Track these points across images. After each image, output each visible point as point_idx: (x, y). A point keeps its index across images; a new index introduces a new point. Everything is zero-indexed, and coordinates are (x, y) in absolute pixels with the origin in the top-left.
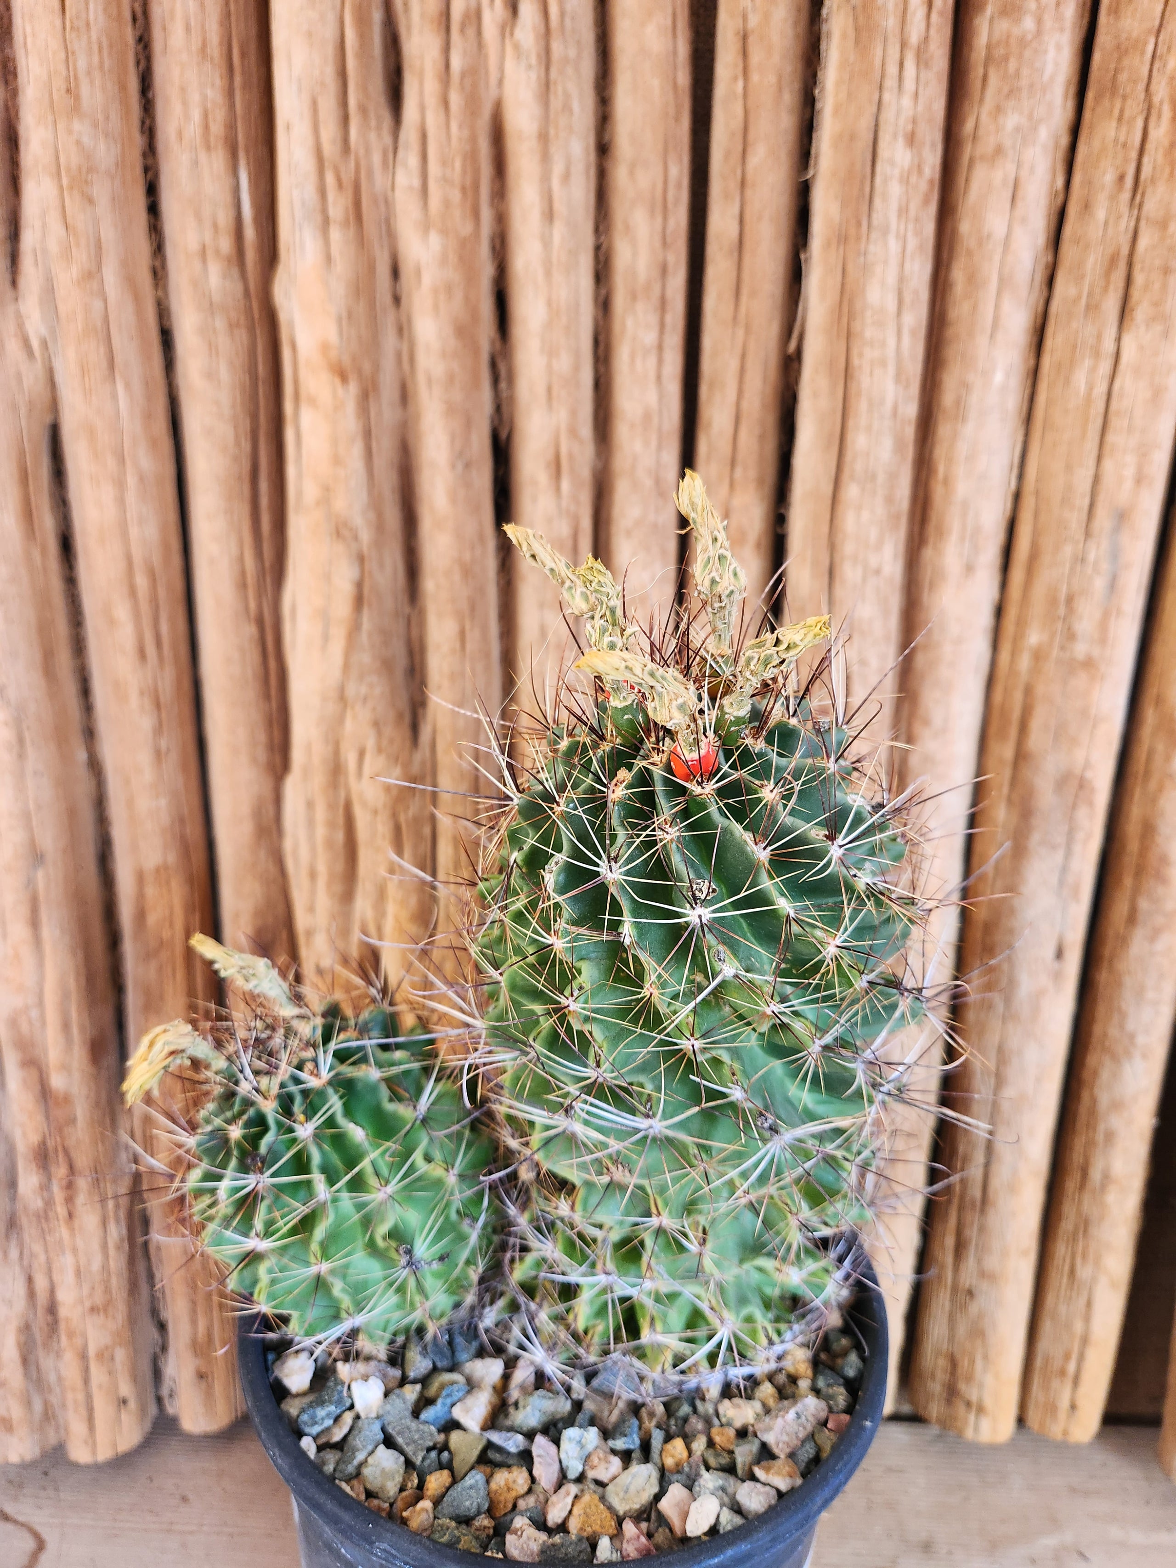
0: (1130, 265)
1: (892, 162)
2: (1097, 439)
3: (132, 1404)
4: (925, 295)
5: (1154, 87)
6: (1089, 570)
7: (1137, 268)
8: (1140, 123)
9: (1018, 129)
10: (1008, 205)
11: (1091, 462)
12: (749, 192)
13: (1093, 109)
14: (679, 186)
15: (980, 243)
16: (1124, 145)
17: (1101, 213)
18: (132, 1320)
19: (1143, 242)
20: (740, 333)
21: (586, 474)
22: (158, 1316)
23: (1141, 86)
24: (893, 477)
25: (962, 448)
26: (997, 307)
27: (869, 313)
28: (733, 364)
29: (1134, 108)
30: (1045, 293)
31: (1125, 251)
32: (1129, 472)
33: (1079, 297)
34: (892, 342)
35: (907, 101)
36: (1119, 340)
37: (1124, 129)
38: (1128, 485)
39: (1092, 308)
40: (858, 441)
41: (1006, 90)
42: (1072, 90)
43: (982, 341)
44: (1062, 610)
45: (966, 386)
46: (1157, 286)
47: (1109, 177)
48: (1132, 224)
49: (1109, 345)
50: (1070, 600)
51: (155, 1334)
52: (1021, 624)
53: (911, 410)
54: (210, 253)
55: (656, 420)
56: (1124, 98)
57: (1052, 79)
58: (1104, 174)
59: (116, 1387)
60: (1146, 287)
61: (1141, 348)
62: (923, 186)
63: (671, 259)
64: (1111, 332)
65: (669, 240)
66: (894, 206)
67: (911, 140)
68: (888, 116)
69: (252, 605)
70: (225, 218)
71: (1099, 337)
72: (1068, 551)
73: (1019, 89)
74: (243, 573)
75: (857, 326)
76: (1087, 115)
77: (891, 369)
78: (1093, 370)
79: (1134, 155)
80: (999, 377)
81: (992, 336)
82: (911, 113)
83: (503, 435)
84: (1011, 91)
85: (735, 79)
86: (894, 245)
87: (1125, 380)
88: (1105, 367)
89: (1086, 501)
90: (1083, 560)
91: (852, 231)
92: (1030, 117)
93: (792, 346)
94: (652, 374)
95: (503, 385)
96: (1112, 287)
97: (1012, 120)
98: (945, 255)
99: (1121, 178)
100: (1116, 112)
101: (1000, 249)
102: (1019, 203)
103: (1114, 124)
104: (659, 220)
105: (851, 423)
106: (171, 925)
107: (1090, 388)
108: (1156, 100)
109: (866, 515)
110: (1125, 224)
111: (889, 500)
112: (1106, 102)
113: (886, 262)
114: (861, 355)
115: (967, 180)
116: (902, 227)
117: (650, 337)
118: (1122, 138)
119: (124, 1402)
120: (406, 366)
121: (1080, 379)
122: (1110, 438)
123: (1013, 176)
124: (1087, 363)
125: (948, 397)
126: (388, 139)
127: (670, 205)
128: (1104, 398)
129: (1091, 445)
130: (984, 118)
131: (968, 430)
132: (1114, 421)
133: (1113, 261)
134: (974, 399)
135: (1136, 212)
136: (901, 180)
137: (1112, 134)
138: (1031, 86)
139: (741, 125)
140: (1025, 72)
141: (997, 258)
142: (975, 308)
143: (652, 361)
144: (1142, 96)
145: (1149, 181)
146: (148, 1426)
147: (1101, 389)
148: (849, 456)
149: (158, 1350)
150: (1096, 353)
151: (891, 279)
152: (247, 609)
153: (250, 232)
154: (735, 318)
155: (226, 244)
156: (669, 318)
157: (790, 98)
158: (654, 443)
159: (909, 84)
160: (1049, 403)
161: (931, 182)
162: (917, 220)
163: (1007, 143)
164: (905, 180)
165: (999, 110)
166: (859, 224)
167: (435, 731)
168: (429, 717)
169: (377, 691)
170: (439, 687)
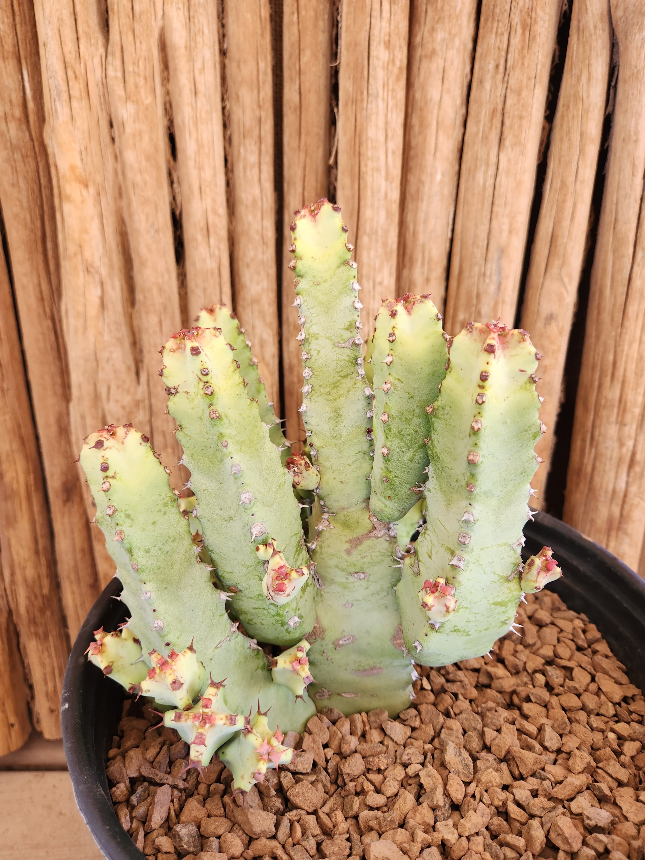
0: (503, 114)
1: (378, 58)
2: (489, 210)
3: (17, 727)
4: (400, 131)
5: (512, 16)
6: (487, 280)
7: (506, 116)
8: (506, 36)
9: (443, 40)
10: (440, 83)
11: (487, 222)
12: (302, 77)
13: (484, 28)
14: (266, 74)
15: (426, 104)
16: (499, 48)
17: (488, 86)
18: (13, 685)
19: (509, 102)
20: (302, 155)
21: (224, 234)
22: (28, 682)
23: (506, 15)
24: (386, 232)
25: (421, 216)
26: (437, 138)
27: (369, 142)
28: (299, 172)
29: (503, 27)
30: (462, 130)
31: (500, 107)
32: (506, 227)
33: (478, 132)
34: (383, 158)
35: (385, 24)
36: (498, 156)
37: (498, 39)
38: (505, 234)
39: (485, 139)
40: (367, 213)
41: (437, 18)
42: (473, 17)
43: (429, 158)
44: (474, 301)
45: (421, 181)
46: (516, 126)
47: (491, 66)
48: (504, 91)
49: (493, 159)
50: (478, 296)
51: (27, 691)
52: (456, 309)
53: (395, 195)
54: (9, 116)
55: (260, 203)
56: (498, 21)
57: (461, 12)
58: (489, 64)
59: (7, 718)
60: (511, 127)
61: (509, 160)
62: (396, 71)
63: (263, 114)
64: (494, 152)
65: (261, 103)
66: (380, 82)
67: (388, 45)
68: (375, 31)
69: (48, 310)
70: (16, 97)
71: (488, 154)
72: (476, 269)
73: (444, 18)
74: (41, 292)
75: (363, 150)
76: (481, 31)
77: (383, 173)
78: (486, 172)
79: (503, 53)
80: (439, 177)
81: (435, 154)
82: (387, 30)
83: (178, 213)
84: (439, 18)
85: (293, 13)
86: (381, 104)
87: (502, 178)
88: (492, 171)
89: (485, 243)
90: (484, 274)
91: (359, 97)
92: (450, 33)
93: (331, 161)
94: (256, 178)
95: (175, 185)
96: (494, 127)
97: (440, 35)
98: (410, 111)
99: (497, 66)
100: (494, 30)
101: (436, 107)
102: (446, 81)
103: (493, 36)
104: (255, 92)
105: (362, 203)
106: (18, 482)
107: (485, 182)
108: (514, 23)
109: (373, 253)
110: (500, 91)
111: (385, 244)
112: (489, 24)
113: (377, 114)
114: (366, 165)
115: (419, 69)
116: (386, 94)
117: (253, 158)
118: (497, 44)
119: (12, 725)
120: (120, 177)
121: (480, 177)
122: (495, 209)
123: (442, 66)
124: (483, 168)
125: (412, 189)
126: (102, 50)
127: (261, 84)
128: (492, 187)
129: (486, 213)
130: (426, 34)
131: (423, 206)
132: (497, 201)
133: (494, 112)
134: (426, 189)
135: (505, 85)
136: (383, 68)
137: (492, 41)
138: (450, 15)
139: (298, 39)
140: (446, 8)
141: (435, 112)
142: (425, 139)
143: (256, 170)
144: (507, 21)
145: (511, 69)
146: (26, 737)
147: (490, 182)
148: (362, 221)
149: (29, 699)
150: (487, 164)
151: (381, 123)
152: (45, 312)
153: (31, 105)
154: (299, 147)
155: (18, 112)
156: (263, 147)
157: (323, 23)
158: (259, 216)
159: (386, 14)
160: (466, 189)
161: (400, 69)
162: (393, 90)
163: (438, 48)
164: (386, 68)
165: (433, 29)
166: (362, 93)
167: (148, 376)
168: (145, 368)
169: (115, 355)
170: (149, 352)
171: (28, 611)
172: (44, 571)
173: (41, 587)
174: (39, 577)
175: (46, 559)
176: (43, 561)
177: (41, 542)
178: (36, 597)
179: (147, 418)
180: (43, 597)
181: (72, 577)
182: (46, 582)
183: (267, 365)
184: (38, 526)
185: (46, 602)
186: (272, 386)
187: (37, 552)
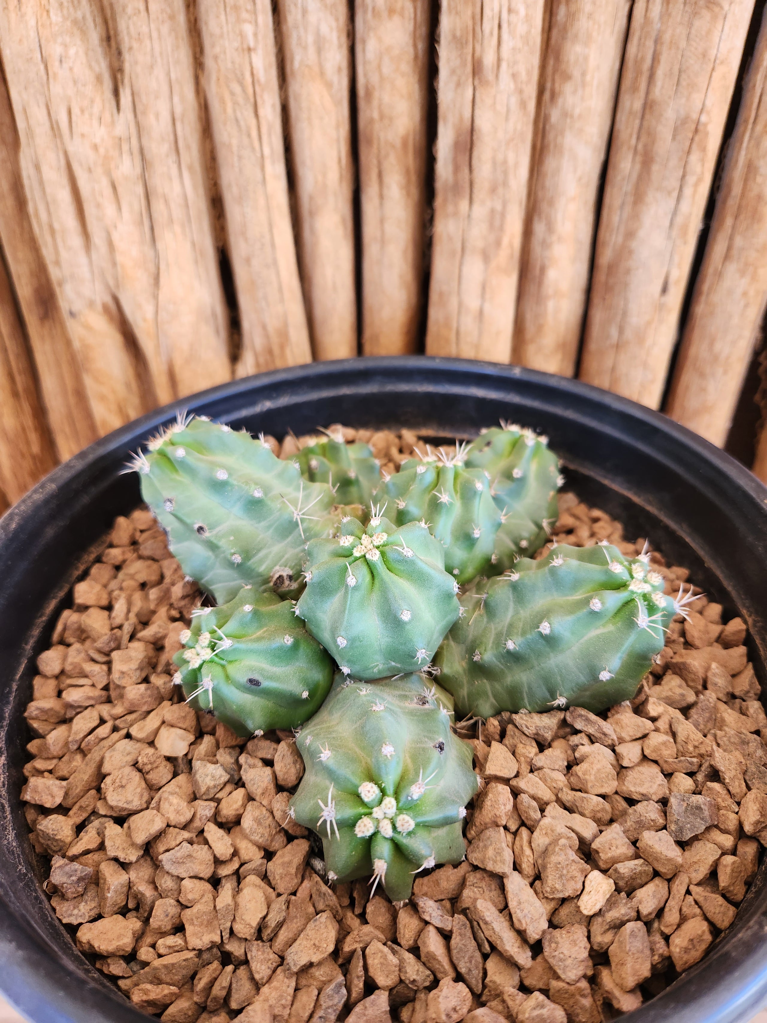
167: (133, 94)
168: (126, 81)
169: (72, 51)
170: (130, 49)
171: (15, 475)
172: (29, 422)
173: (28, 443)
174: (24, 429)
175: (30, 405)
176: (27, 408)
177: (20, 381)
178: (23, 455)
179: (138, 170)
180: (34, 457)
181: (67, 430)
182: (34, 437)
183: (329, 85)
184: (12, 357)
185: (38, 464)
186: (338, 127)
187: (15, 394)
